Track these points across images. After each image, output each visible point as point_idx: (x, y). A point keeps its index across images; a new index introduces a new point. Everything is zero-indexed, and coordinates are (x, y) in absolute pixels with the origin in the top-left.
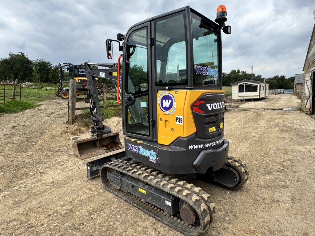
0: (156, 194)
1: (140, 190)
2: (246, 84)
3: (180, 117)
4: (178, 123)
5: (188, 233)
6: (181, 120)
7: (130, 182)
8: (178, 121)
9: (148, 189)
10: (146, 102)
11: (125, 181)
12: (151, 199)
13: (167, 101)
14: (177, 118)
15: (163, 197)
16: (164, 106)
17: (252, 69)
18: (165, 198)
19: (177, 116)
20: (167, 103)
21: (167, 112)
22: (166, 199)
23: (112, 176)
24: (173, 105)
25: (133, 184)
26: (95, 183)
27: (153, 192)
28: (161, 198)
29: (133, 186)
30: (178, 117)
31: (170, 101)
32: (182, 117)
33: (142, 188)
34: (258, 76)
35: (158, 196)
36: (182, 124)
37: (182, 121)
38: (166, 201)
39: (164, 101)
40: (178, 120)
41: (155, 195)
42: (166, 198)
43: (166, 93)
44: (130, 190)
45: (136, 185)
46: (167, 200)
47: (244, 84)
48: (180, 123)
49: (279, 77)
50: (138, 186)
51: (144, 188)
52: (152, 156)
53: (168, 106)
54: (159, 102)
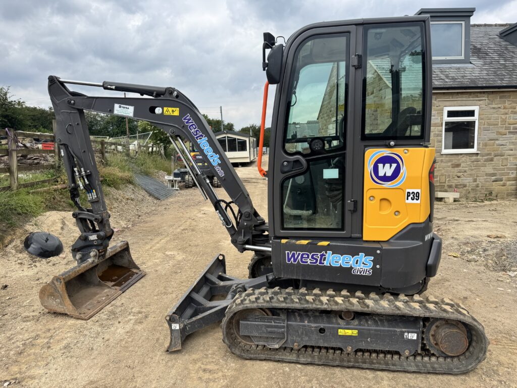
0: (382, 328)
1: (341, 332)
2: (228, 137)
3: (415, 191)
4: (410, 201)
5: (458, 369)
6: (416, 196)
7: (313, 325)
8: (410, 198)
9: (360, 325)
10: (338, 170)
11: (298, 325)
12: (371, 341)
13: (387, 165)
14: (408, 193)
15: (398, 330)
16: (381, 174)
17: (221, 112)
18: (404, 330)
19: (408, 190)
20: (386, 170)
21: (388, 184)
22: (406, 330)
23: (257, 325)
24: (401, 171)
25: (322, 326)
26: (195, 356)
27: (375, 328)
28: (395, 331)
29: (322, 331)
30: (411, 191)
31: (394, 166)
32: (419, 191)
33: (347, 326)
34: (228, 124)
35: (388, 331)
36: (419, 202)
37: (418, 197)
38: (406, 334)
39: (380, 166)
40: (411, 196)
41: (380, 331)
42: (405, 328)
43: (385, 152)
44: (316, 340)
45: (329, 325)
46: (408, 332)
47: (225, 137)
48: (415, 201)
49: (257, 128)
50: (336, 326)
51: (352, 326)
52: (362, 264)
53: (389, 174)
54: (369, 168)
